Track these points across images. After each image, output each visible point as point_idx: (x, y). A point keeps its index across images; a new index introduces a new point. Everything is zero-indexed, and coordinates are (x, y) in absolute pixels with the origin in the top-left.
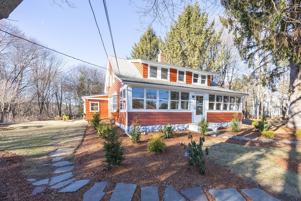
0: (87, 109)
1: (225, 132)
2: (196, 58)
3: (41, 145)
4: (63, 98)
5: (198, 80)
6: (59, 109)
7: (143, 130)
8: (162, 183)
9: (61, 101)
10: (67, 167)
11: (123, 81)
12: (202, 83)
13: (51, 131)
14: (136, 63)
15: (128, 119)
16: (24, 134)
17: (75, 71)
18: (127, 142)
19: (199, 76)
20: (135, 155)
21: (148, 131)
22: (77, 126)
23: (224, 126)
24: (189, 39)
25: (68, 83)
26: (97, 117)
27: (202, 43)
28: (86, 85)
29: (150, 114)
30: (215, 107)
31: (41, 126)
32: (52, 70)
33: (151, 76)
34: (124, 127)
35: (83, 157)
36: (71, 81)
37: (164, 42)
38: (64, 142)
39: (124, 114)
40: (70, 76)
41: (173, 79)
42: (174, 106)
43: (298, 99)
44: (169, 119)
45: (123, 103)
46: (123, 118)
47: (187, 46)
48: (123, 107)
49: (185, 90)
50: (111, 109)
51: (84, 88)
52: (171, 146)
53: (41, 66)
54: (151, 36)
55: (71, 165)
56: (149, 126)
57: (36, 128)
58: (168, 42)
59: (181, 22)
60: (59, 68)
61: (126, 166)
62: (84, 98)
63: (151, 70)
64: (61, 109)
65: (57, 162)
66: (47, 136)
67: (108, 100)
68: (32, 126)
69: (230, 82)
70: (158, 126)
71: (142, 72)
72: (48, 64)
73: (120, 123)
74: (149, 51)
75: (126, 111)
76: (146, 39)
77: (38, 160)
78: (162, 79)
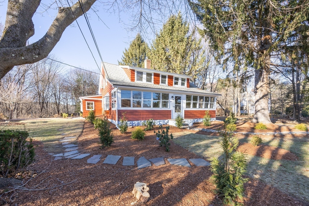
0: (84, 108)
1: (198, 126)
2: (178, 63)
3: (51, 134)
4: (61, 98)
5: (179, 83)
6: (57, 108)
7: (130, 124)
8: (138, 155)
9: (59, 101)
10: (73, 148)
11: (114, 85)
12: (182, 85)
13: (56, 125)
14: (125, 69)
15: (118, 115)
16: (35, 127)
17: (72, 74)
18: (117, 133)
19: (179, 79)
20: (122, 141)
21: (134, 125)
22: (76, 122)
23: (199, 121)
24: (172, 46)
25: (66, 84)
26: (93, 114)
27: (184, 50)
28: (82, 86)
29: (136, 111)
30: (191, 105)
31: (46, 122)
32: (51, 73)
33: (138, 80)
34: (115, 122)
35: (84, 142)
36: (68, 83)
37: (151, 48)
38: (68, 133)
39: (115, 112)
40: (67, 79)
41: (157, 82)
42: (156, 105)
43: (261, 99)
44: (151, 115)
45: (114, 102)
46: (114, 115)
47: (170, 52)
48: (114, 106)
49: (166, 92)
50: (104, 107)
51: (80, 89)
52: (150, 136)
53: (42, 69)
54: (140, 42)
55: (76, 147)
56: (135, 122)
57: (43, 123)
58: (154, 49)
59: (165, 30)
60: (57, 72)
61: (115, 147)
62: (81, 99)
63: (137, 75)
64: (59, 108)
65: (65, 145)
66: (54, 129)
67: (102, 100)
68: (39, 122)
69: (212, 83)
70: (142, 121)
71: (130, 76)
72: (47, 68)
73: (112, 119)
74: (138, 56)
75: (116, 109)
76: (135, 45)
77: (52, 143)
78: (147, 82)
